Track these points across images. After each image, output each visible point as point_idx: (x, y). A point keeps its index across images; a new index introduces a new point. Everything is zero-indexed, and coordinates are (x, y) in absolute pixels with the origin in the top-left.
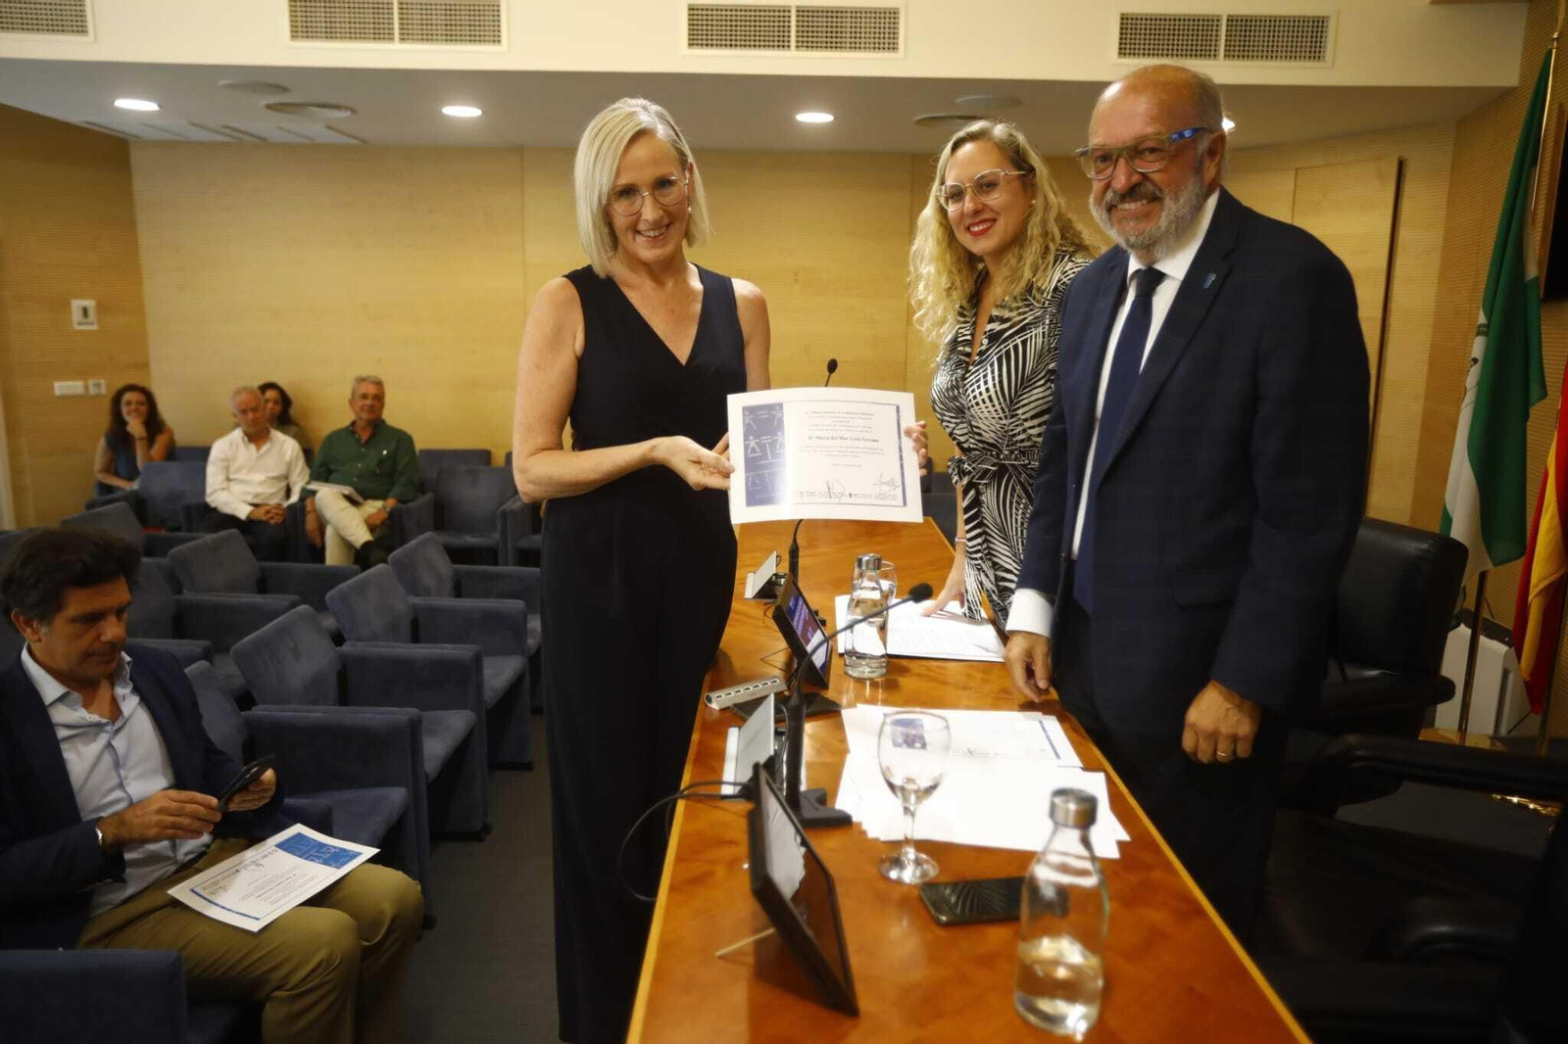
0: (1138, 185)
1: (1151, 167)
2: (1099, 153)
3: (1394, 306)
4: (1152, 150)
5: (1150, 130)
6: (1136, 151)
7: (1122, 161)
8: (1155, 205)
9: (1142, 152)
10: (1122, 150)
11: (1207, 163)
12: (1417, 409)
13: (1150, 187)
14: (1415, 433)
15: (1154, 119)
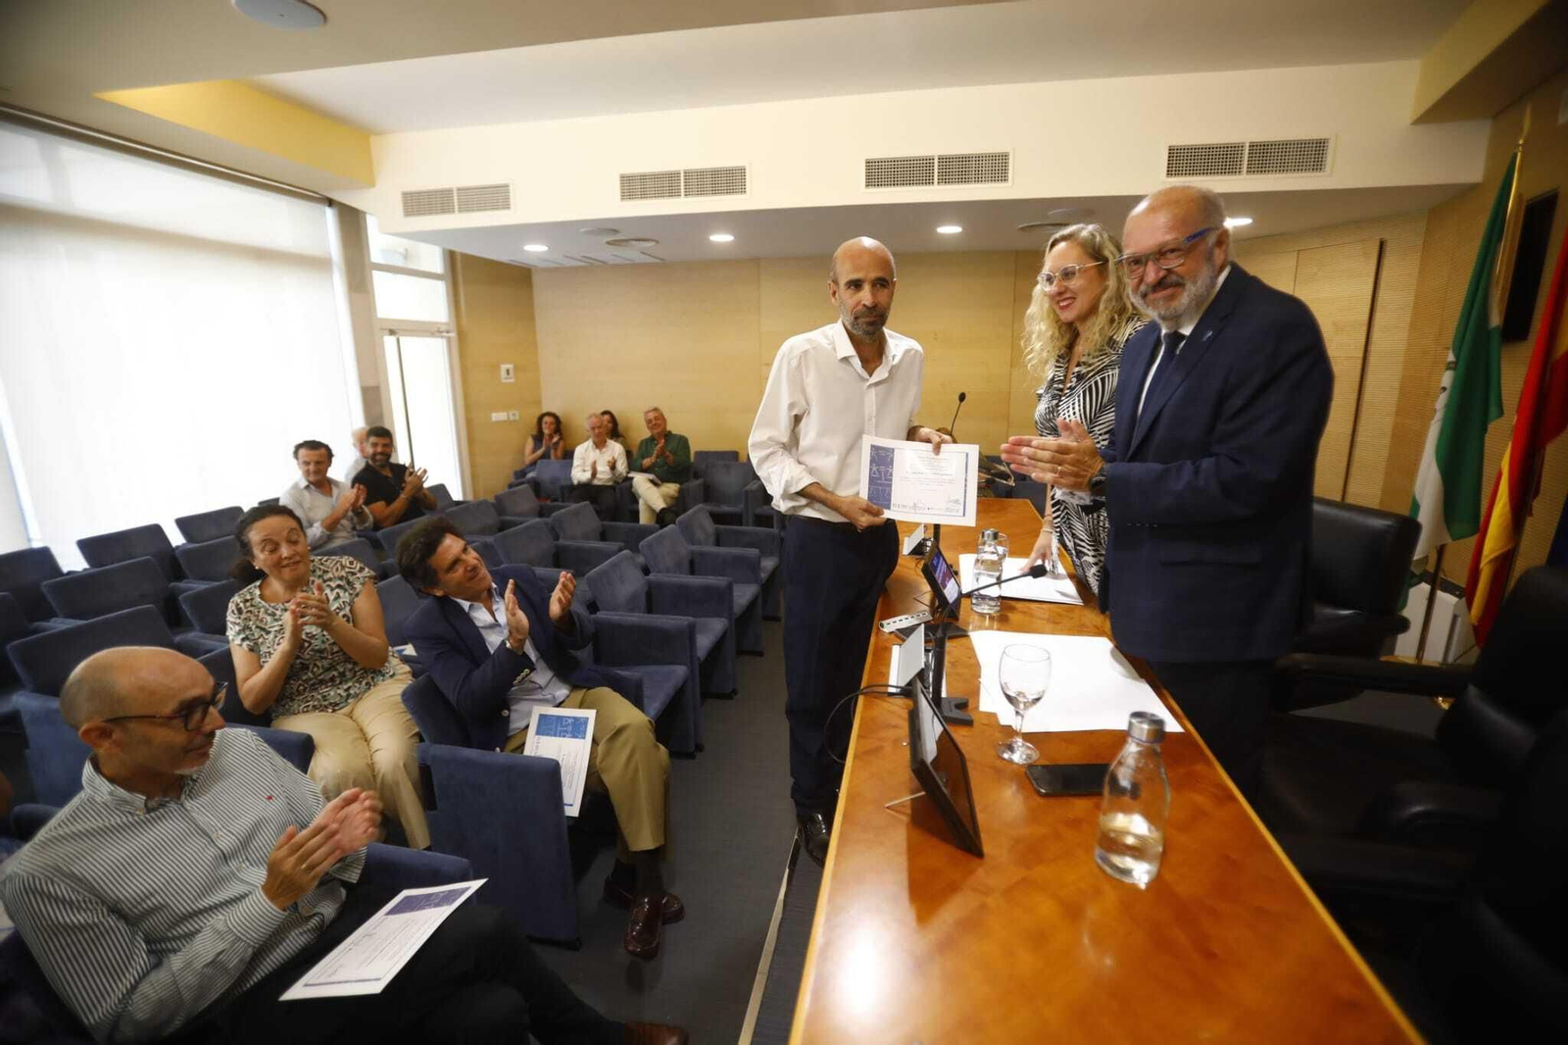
0: (1165, 277)
1: (1173, 262)
2: (1131, 259)
3: (1373, 348)
4: (1173, 251)
5: (1168, 237)
6: (1161, 253)
7: (1150, 264)
8: (1179, 290)
9: (1166, 252)
10: (1149, 255)
11: (1217, 252)
12: (1388, 422)
13: (1174, 278)
14: (1387, 441)
15: (1172, 229)
